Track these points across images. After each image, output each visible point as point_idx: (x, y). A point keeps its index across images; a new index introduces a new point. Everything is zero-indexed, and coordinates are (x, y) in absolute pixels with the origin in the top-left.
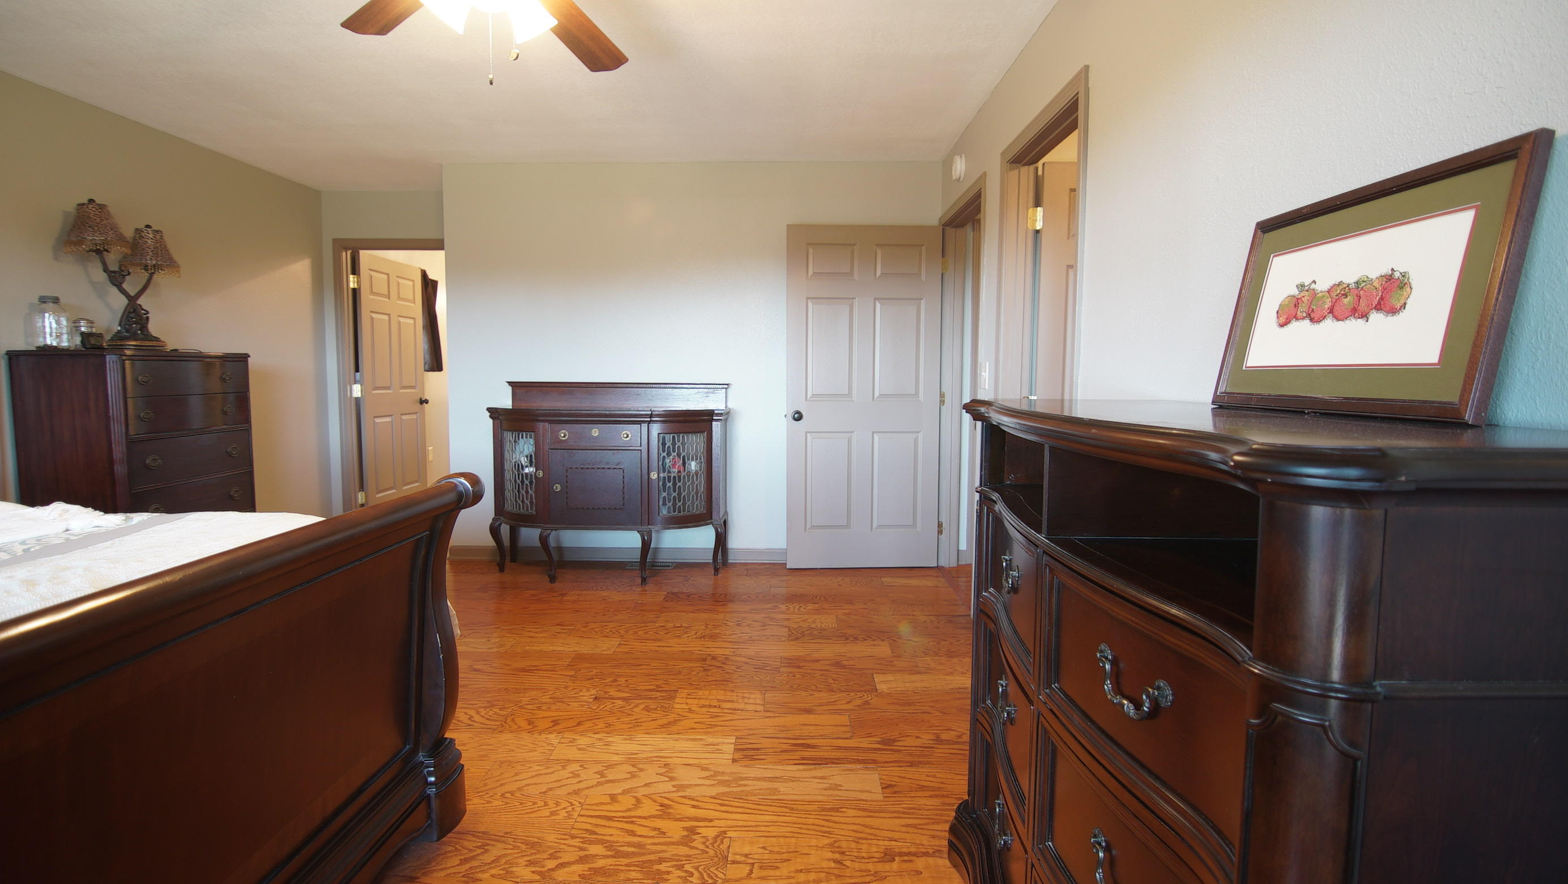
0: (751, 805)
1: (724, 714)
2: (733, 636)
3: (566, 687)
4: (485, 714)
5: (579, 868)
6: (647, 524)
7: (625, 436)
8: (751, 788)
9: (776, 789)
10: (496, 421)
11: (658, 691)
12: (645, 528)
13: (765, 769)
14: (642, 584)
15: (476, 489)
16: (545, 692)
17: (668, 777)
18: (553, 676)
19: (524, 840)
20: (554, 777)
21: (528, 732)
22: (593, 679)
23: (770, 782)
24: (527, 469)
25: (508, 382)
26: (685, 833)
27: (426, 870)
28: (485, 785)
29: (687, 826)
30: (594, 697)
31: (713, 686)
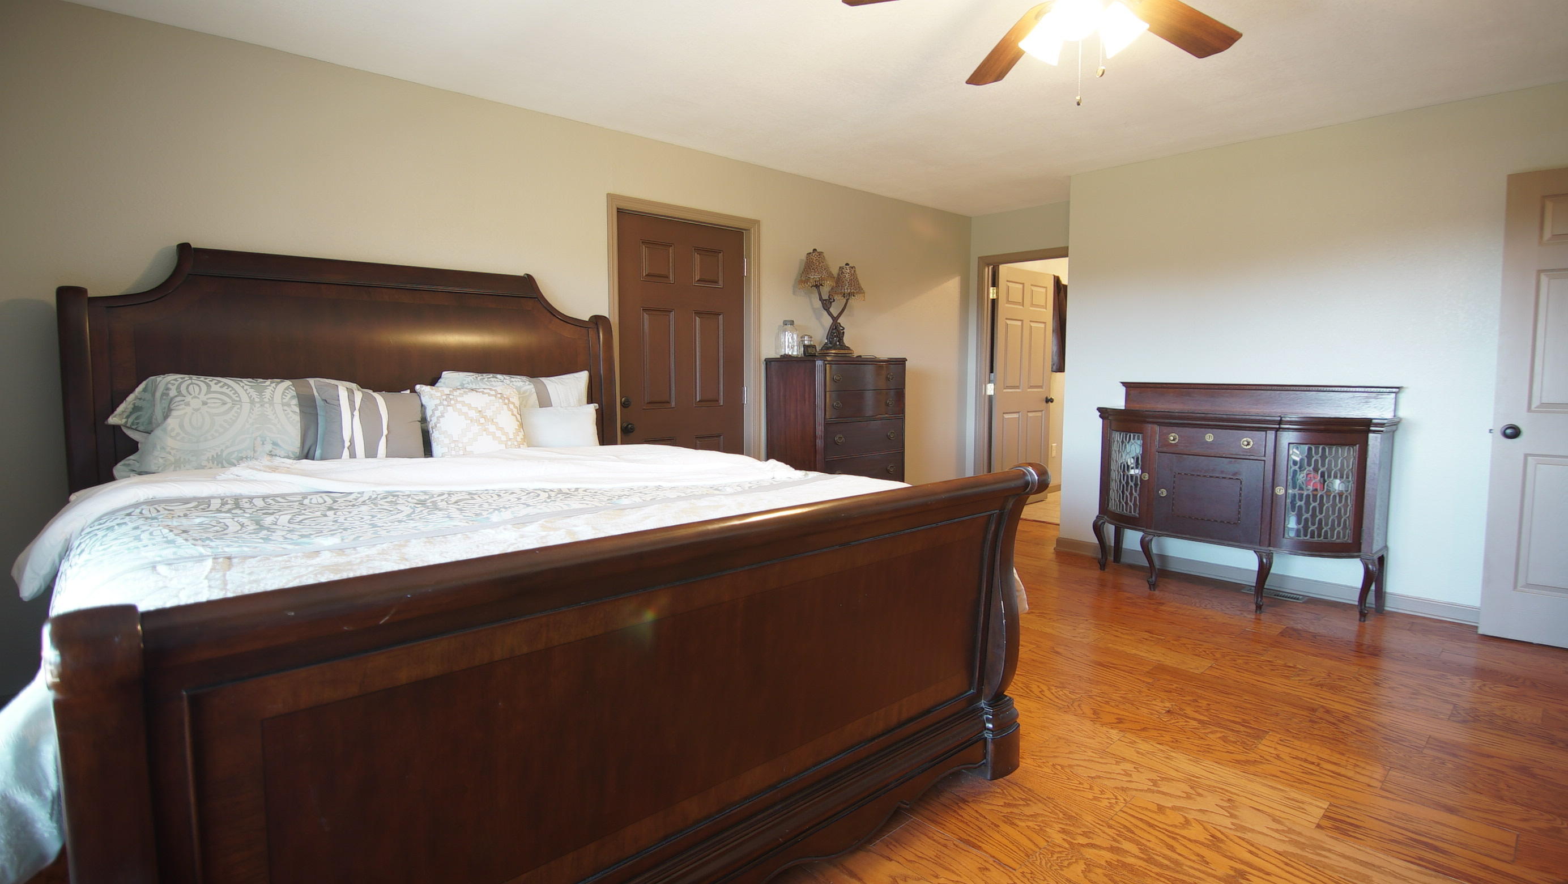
0: (1327, 879)
1: (1321, 775)
2: (1364, 695)
3: (1140, 692)
4: (1056, 692)
5: (1108, 856)
6: (1267, 543)
7: (1246, 443)
8: (1332, 862)
9: (1368, 877)
10: (1105, 421)
11: (1243, 726)
12: (1264, 548)
13: (1359, 850)
14: (1256, 612)
15: (1043, 478)
16: (1117, 690)
17: (1229, 813)
18: (1129, 678)
19: (1063, 810)
20: (1107, 768)
21: (1091, 721)
22: (1170, 692)
23: (1361, 866)
24: (1133, 470)
25: (1122, 383)
26: (1232, 873)
27: (975, 799)
28: (1040, 751)
29: (1236, 867)
30: (1168, 709)
31: (1317, 741)
